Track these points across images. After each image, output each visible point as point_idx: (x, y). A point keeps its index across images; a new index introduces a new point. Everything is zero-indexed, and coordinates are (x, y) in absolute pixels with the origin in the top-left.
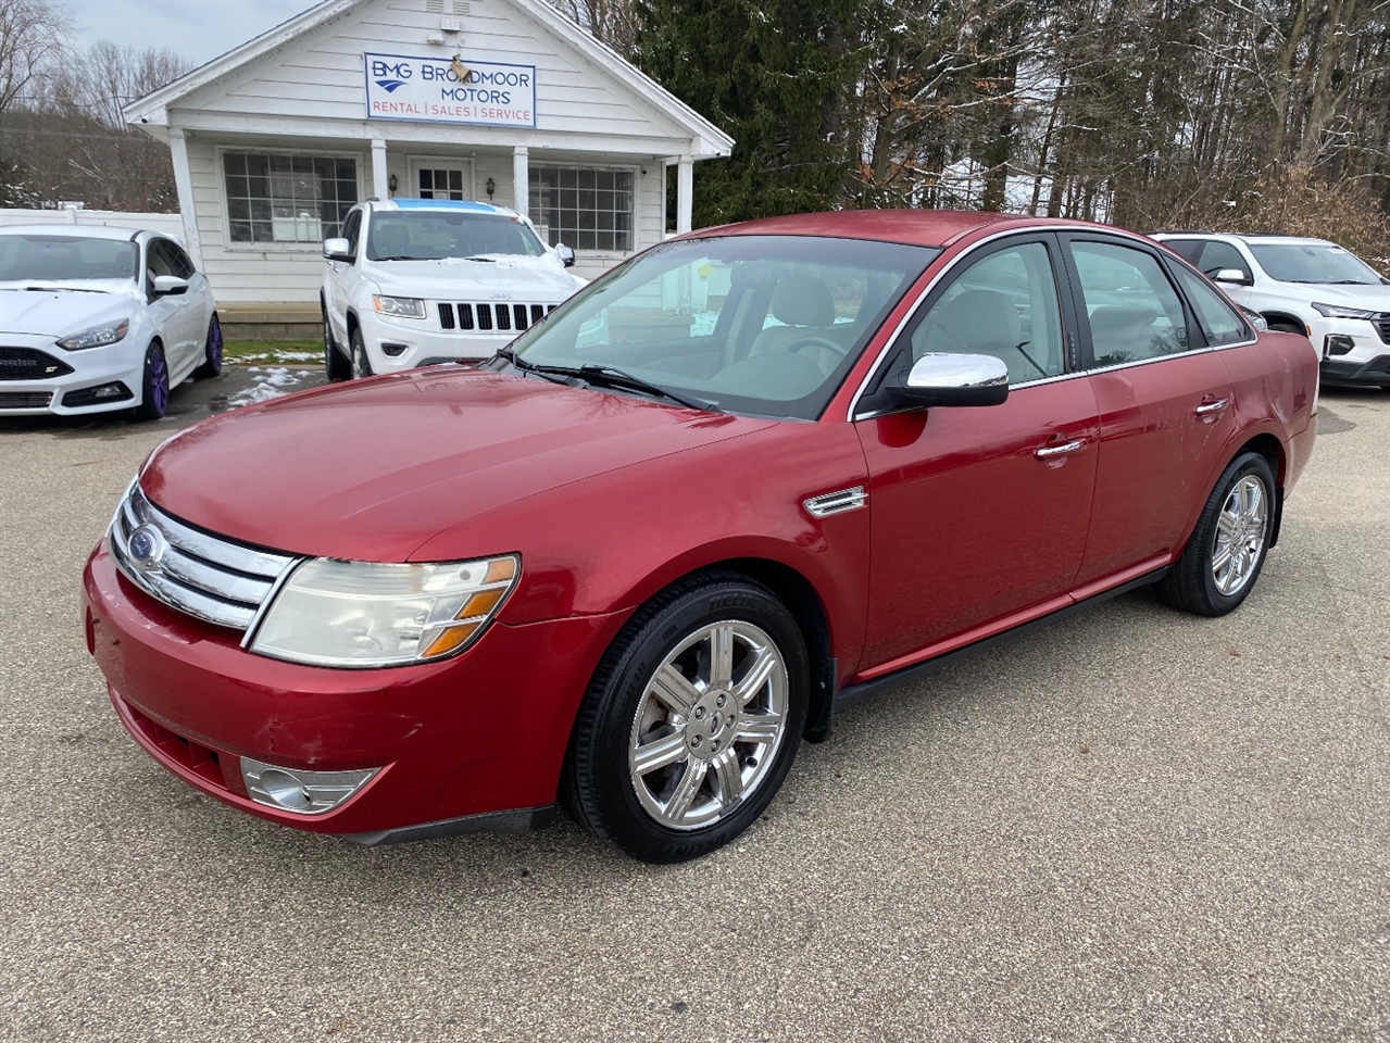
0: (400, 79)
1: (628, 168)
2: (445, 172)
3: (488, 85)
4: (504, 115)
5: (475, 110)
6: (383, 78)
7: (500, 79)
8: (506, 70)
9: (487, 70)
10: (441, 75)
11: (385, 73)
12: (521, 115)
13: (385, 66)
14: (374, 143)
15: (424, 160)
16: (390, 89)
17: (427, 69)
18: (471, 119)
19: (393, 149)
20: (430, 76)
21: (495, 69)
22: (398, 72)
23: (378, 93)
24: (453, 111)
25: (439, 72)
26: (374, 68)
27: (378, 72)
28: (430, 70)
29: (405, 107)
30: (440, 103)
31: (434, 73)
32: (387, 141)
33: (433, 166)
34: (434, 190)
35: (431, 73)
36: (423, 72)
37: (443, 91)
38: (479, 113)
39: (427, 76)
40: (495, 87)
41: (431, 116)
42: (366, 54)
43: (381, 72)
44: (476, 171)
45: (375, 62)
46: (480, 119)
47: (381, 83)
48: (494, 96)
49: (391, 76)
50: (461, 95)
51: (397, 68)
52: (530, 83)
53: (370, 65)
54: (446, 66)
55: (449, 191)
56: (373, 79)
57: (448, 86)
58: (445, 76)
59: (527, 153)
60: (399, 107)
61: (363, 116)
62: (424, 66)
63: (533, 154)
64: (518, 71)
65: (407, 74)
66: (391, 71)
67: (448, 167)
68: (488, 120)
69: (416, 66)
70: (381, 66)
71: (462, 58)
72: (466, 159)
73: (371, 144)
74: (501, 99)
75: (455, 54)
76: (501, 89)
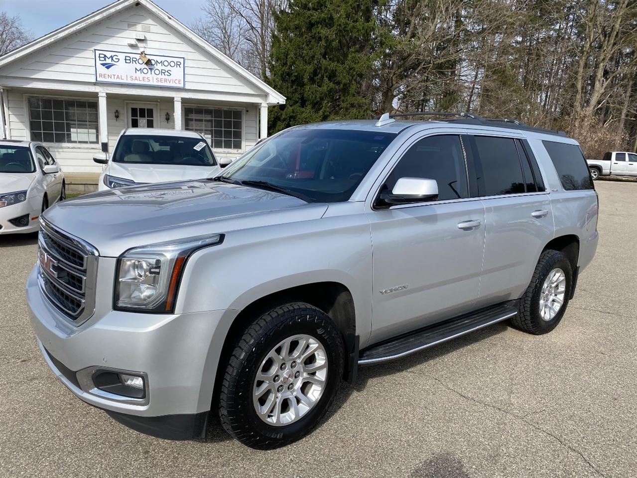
0: (113, 63)
1: (239, 109)
2: (145, 109)
3: (159, 67)
4: (168, 81)
5: (152, 79)
6: (104, 62)
7: (166, 63)
8: (169, 59)
9: (159, 59)
10: (135, 61)
11: (105, 60)
12: (177, 82)
13: (105, 56)
14: (100, 94)
15: (133, 103)
16: (108, 67)
17: (127, 58)
18: (151, 83)
19: (110, 97)
20: (129, 61)
21: (163, 59)
22: (112, 59)
23: (102, 70)
24: (141, 79)
25: (134, 59)
26: (99, 57)
27: (101, 59)
28: (129, 58)
29: (116, 77)
30: (134, 75)
31: (131, 60)
32: (107, 94)
33: (138, 106)
34: (138, 118)
35: (130, 60)
36: (126, 59)
37: (136, 69)
38: (155, 80)
39: (127, 61)
40: (164, 68)
41: (129, 81)
42: (95, 50)
43: (103, 59)
44: (160, 109)
45: (100, 54)
46: (155, 83)
47: (103, 65)
48: (162, 72)
49: (109, 61)
50: (145, 71)
51: (112, 57)
52: (182, 66)
53: (97, 55)
54: (138, 57)
55: (146, 118)
56: (98, 62)
57: (139, 67)
58: (137, 62)
59: (180, 100)
60: (113, 77)
61: (94, 81)
62: (126, 57)
63: (184, 101)
64: (175, 60)
65: (117, 60)
66: (109, 59)
67: (146, 107)
68: (160, 84)
69: (122, 57)
70: (103, 56)
71: (145, 53)
72: (155, 103)
73: (98, 94)
74: (166, 73)
75: (142, 51)
76: (167, 69)
